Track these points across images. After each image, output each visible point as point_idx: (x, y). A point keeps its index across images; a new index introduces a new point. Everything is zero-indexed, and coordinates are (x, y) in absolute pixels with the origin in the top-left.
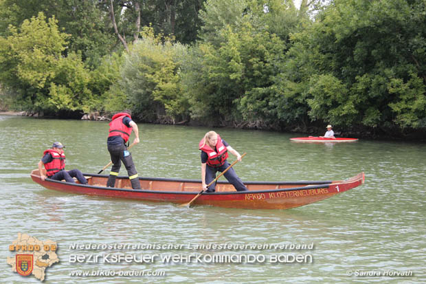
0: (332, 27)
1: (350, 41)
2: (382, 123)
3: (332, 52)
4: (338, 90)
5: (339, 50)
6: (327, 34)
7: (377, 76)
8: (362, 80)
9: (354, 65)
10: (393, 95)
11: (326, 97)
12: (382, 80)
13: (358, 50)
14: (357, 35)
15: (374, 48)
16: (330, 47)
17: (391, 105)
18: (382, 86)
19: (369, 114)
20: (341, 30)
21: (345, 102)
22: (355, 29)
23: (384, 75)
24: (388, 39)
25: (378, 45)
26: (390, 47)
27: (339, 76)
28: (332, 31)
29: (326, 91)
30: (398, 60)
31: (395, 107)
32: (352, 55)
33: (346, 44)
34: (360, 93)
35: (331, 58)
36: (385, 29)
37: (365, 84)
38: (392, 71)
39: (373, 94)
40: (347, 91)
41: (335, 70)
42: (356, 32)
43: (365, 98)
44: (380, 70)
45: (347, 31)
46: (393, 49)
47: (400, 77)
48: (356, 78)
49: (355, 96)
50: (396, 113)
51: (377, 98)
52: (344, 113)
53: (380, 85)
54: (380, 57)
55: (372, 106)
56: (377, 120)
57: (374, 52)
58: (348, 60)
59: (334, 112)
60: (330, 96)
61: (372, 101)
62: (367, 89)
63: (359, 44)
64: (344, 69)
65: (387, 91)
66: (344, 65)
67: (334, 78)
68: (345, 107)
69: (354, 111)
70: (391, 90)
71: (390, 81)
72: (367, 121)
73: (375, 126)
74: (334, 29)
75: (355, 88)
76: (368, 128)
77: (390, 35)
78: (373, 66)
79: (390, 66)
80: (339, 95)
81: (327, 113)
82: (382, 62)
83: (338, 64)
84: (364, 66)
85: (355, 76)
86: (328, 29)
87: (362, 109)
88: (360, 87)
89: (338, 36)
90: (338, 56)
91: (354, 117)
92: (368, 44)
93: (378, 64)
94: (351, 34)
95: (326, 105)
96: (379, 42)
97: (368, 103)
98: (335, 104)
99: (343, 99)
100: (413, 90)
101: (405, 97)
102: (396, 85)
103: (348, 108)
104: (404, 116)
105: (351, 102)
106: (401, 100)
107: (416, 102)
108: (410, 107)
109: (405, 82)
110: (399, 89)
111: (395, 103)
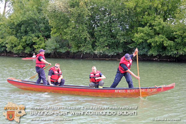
0: (13, 20)
1: (20, 25)
2: (31, 52)
3: (14, 29)
4: (16, 41)
5: (16, 28)
6: (12, 23)
7: (29, 36)
8: (24, 38)
9: (21, 33)
10: (34, 43)
11: (12, 44)
12: (31, 38)
13: (23, 28)
14: (22, 23)
15: (28, 27)
16: (13, 27)
17: (34, 46)
18: (31, 40)
19: (27, 49)
20: (16, 21)
21: (19, 45)
22: (21, 21)
23: (31, 36)
24: (32, 25)
25: (29, 26)
26: (33, 27)
27: (16, 37)
28: (13, 22)
29: (12, 42)
30: (35, 31)
31: (35, 47)
32: (20, 30)
33: (19, 26)
34: (24, 42)
35: (13, 31)
36: (31, 21)
37: (25, 39)
38: (34, 35)
39: (28, 42)
40: (19, 41)
41: (15, 35)
42: (21, 22)
43: (25, 44)
44: (30, 34)
45: (18, 22)
46: (34, 28)
47: (36, 37)
48: (22, 37)
49: (22, 43)
50: (35, 49)
51: (29, 43)
52: (18, 49)
53: (30, 39)
54: (30, 30)
55: (28, 46)
56: (29, 51)
57: (28, 29)
58: (19, 31)
59: (15, 49)
60: (13, 43)
61: (28, 45)
62: (26, 41)
63: (23, 26)
64: (18, 34)
65: (32, 41)
66: (18, 33)
67: (14, 37)
68: (19, 47)
69: (22, 48)
70: (34, 41)
71: (33, 38)
72: (26, 51)
73: (29, 53)
74: (14, 21)
75: (22, 41)
76: (27, 54)
77: (33, 23)
78: (28, 33)
79: (33, 33)
80: (16, 43)
81: (13, 49)
82: (30, 32)
83: (16, 32)
84: (25, 33)
85: (22, 36)
86: (12, 21)
87: (24, 48)
88: (24, 40)
89: (16, 23)
90: (16, 30)
91: (22, 50)
92: (26, 26)
93: (29, 33)
94: (20, 22)
95: (12, 46)
96: (29, 25)
97: (26, 45)
98: (15, 46)
99: (18, 44)
100: (41, 41)
101: (38, 43)
102: (35, 39)
103: (20, 47)
104: (38, 49)
105: (21, 45)
106: (37, 44)
107: (42, 45)
108: (40, 46)
109: (38, 38)
110: (36, 41)
111: (35, 45)
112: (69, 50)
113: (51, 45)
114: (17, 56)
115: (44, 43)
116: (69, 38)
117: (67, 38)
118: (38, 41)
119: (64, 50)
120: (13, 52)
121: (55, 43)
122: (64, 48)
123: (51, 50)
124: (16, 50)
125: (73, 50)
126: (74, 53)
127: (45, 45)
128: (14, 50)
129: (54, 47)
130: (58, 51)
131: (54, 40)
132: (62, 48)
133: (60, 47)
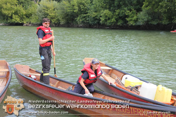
2: (123, 24)
3: (107, 3)
5: (109, 2)
9: (114, 7)
10: (127, 16)
11: (106, 17)
12: (123, 11)
13: (116, 2)
17: (126, 19)
18: (124, 13)
21: (112, 18)
29: (106, 15)
31: (128, 19)
32: (114, 4)
34: (117, 15)
35: (107, 5)
37: (118, 12)
39: (121, 15)
40: (113, 15)
41: (109, 9)
43: (118, 17)
44: (123, 8)
48: (115, 11)
49: (115, 16)
50: (128, 21)
51: (122, 17)
52: (112, 21)
53: (123, 13)
57: (121, 3)
58: (112, 5)
59: (109, 21)
61: (120, 18)
62: (119, 14)
65: (125, 14)
66: (111, 7)
67: (109, 11)
69: (115, 21)
70: (127, 14)
71: (126, 11)
72: (119, 24)
73: (121, 25)
75: (115, 14)
76: (119, 26)
79: (126, 7)
80: (110, 16)
83: (109, 6)
87: (117, 20)
88: (117, 13)
90: (109, 4)
91: (115, 23)
92: (119, 0)
93: (122, 6)
95: (106, 19)
97: (119, 18)
98: (109, 19)
100: (133, 14)
101: (131, 16)
102: (128, 12)
103: (113, 20)
104: (130, 22)
105: (114, 18)
106: (129, 17)
107: (134, 18)
108: (132, 19)
109: (130, 12)
110: (129, 14)
111: (128, 18)
112: (160, 22)
113: (144, 17)
114: (108, 28)
115: (136, 16)
116: (164, 11)
117: (162, 11)
118: (131, 14)
119: (155, 22)
120: (106, 25)
121: (147, 16)
122: (155, 20)
123: (144, 22)
124: (110, 23)
125: (165, 22)
126: (165, 25)
127: (137, 17)
128: (108, 23)
129: (146, 19)
130: (150, 23)
131: (146, 13)
132: (153, 20)
133: (152, 20)
